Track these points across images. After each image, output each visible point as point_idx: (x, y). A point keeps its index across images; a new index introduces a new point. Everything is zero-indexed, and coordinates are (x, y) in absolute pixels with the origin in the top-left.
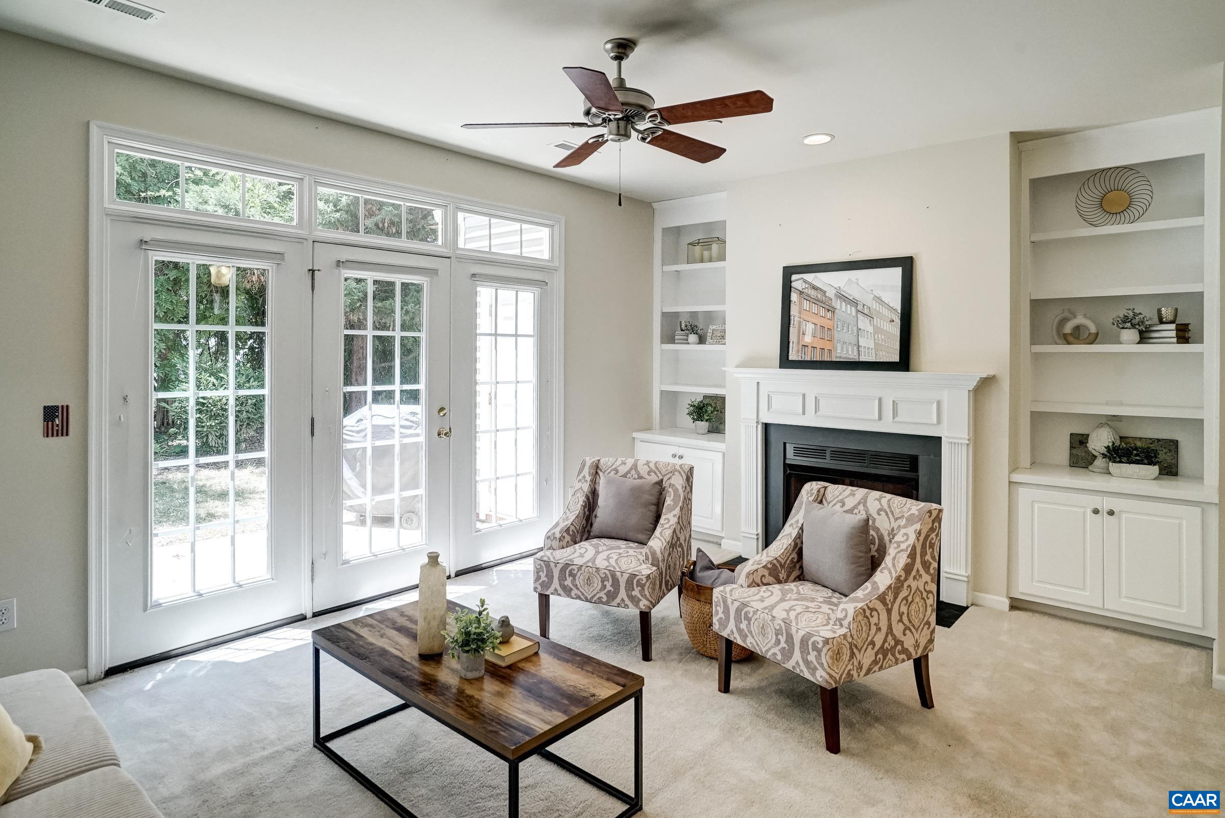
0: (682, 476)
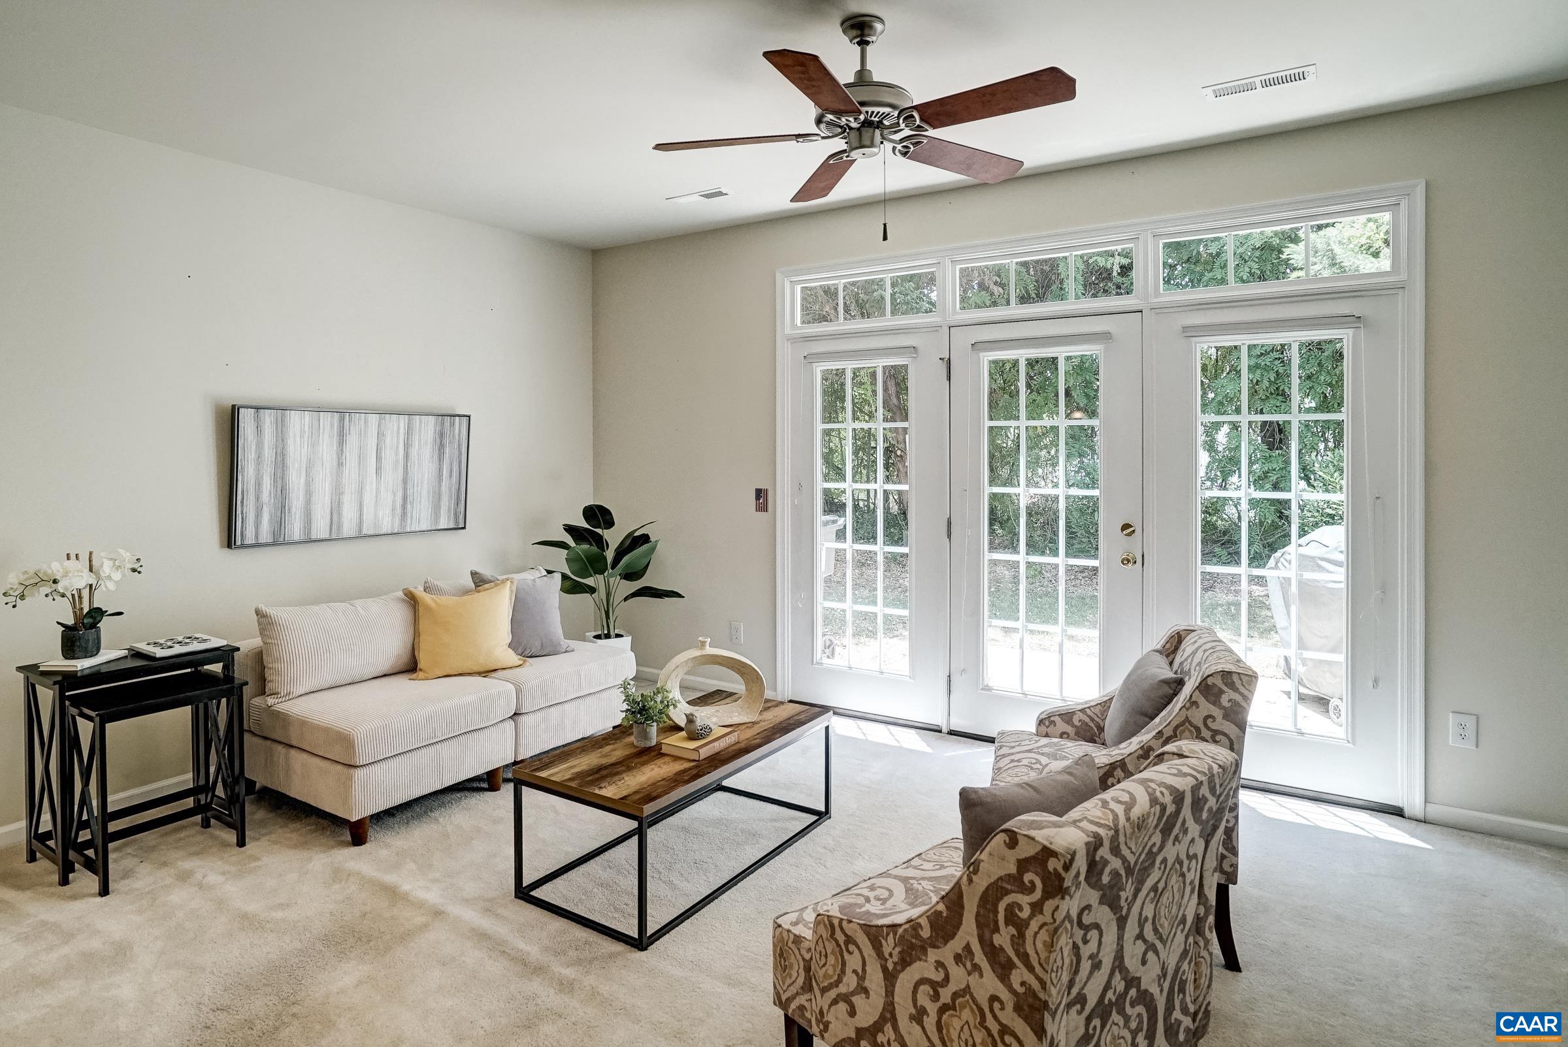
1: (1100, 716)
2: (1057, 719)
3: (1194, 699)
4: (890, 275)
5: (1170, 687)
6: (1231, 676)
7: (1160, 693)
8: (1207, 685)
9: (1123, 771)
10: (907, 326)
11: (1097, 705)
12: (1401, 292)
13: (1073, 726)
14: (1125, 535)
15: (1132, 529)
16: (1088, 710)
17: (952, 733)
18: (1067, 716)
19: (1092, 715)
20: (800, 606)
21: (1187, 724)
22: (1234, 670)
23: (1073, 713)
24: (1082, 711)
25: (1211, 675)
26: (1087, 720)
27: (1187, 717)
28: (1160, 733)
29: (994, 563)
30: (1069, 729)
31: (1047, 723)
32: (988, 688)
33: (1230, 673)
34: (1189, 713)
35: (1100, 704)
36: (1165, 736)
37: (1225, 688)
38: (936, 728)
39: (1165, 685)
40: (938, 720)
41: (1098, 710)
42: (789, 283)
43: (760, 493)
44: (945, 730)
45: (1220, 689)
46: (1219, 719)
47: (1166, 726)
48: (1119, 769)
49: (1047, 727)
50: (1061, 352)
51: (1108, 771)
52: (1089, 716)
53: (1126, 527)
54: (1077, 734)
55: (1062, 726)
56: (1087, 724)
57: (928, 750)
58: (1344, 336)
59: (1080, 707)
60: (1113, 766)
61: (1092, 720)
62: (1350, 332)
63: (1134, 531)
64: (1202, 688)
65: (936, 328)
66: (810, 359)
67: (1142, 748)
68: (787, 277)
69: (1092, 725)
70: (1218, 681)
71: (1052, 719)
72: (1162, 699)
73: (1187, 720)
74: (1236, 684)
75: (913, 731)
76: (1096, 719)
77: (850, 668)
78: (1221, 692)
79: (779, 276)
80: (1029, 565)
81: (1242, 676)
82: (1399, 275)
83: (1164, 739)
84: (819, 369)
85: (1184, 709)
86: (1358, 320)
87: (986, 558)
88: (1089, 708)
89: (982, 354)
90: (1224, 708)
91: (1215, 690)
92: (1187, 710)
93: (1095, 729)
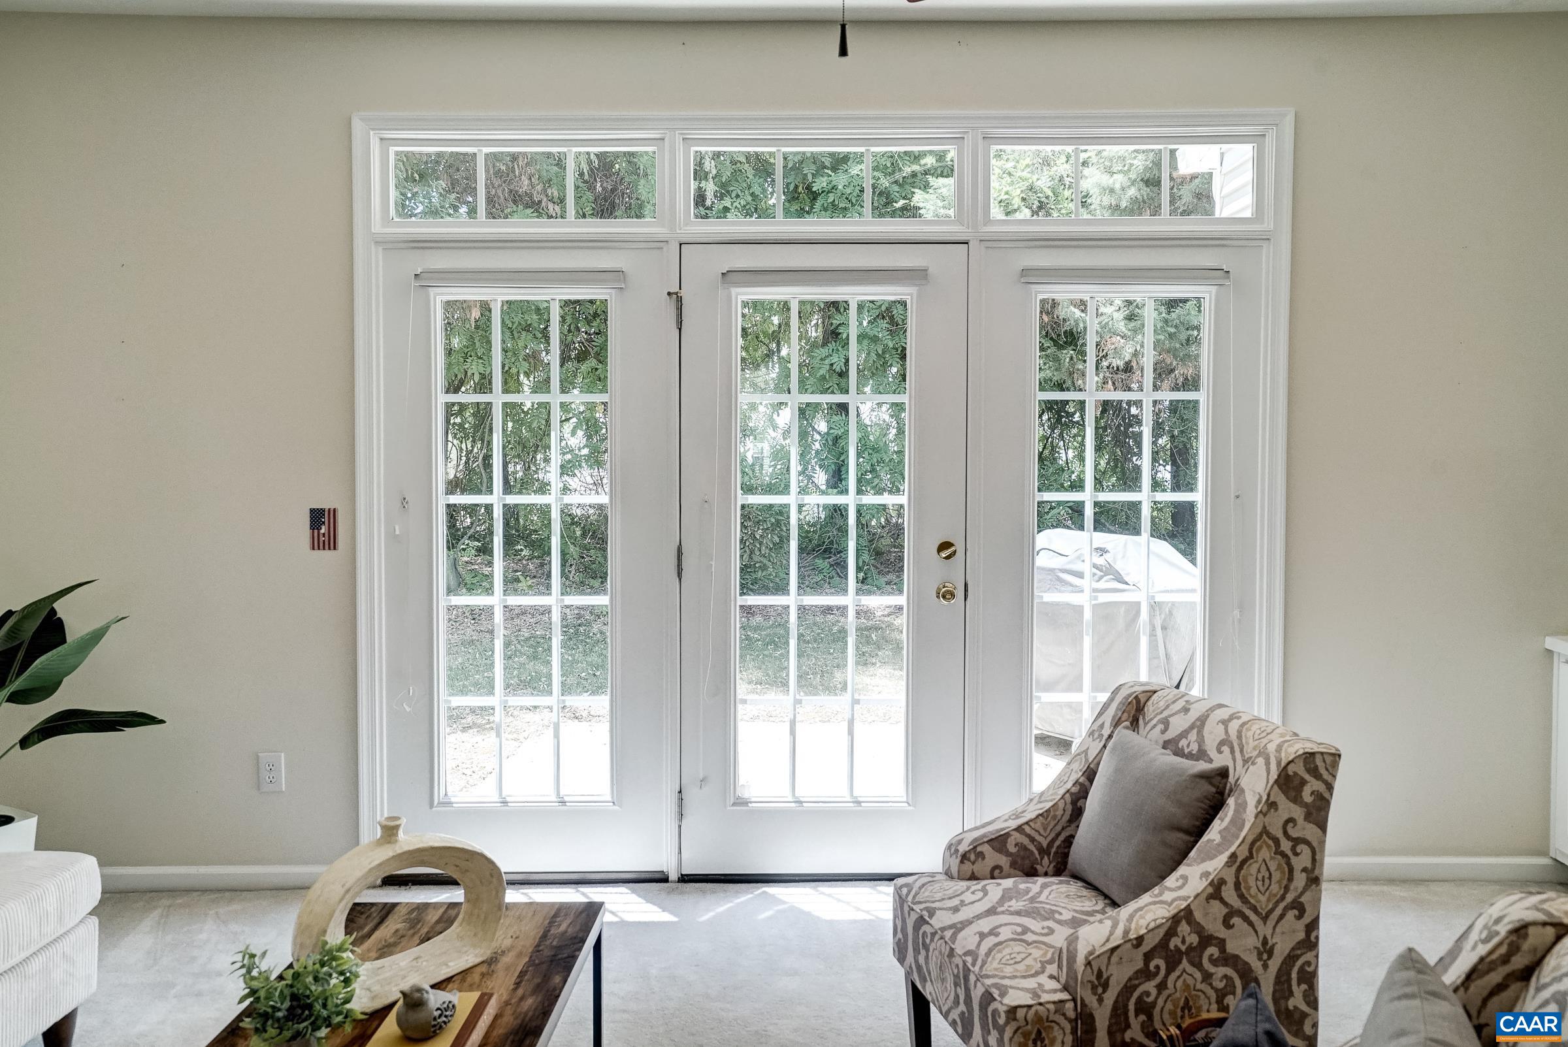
0: (1268, 773)
1: (1042, 832)
2: (986, 849)
3: (1272, 799)
4: (575, 149)
5: (1211, 784)
6: (1314, 758)
7: (1197, 794)
8: (1288, 776)
9: (1189, 923)
10: (608, 237)
11: (1037, 817)
12: (1265, 244)
13: (1008, 854)
14: (945, 558)
15: (953, 549)
16: (1027, 829)
17: (685, 879)
18: (999, 842)
19: (1033, 833)
20: (408, 709)
21: (1264, 836)
22: (1316, 750)
23: (1007, 835)
24: (1019, 829)
25: (1292, 761)
26: (1026, 841)
27: (1265, 827)
28: (1233, 856)
29: (748, 610)
30: (1004, 861)
31: (972, 857)
32: (741, 802)
33: (1313, 754)
34: (1267, 820)
35: (1041, 815)
36: (1240, 859)
37: (1307, 777)
38: (657, 876)
39: (1203, 781)
40: (664, 861)
41: (1039, 824)
42: (378, 140)
43: (317, 517)
44: (673, 876)
45: (1302, 778)
46: (1300, 821)
47: (1239, 846)
48: (1184, 922)
49: (973, 863)
50: (852, 294)
51: (1170, 928)
52: (1028, 836)
53: (944, 546)
54: (1013, 865)
55: (993, 858)
56: (1025, 849)
57: (666, 917)
58: (1207, 292)
59: (1013, 824)
60: (1176, 919)
61: (1032, 840)
62: (1214, 289)
63: (955, 552)
64: (1282, 781)
65: (658, 244)
66: (424, 279)
67: (1211, 884)
68: (373, 129)
69: (1032, 847)
70: (1299, 769)
71: (979, 849)
72: (1202, 802)
73: (1265, 831)
74: (1320, 768)
75: (622, 889)
76: (1038, 837)
77: (505, 803)
78: (1303, 782)
79: (358, 126)
80: (802, 609)
81: (1325, 756)
82: (1262, 223)
83: (1238, 864)
84: (440, 296)
85: (1261, 816)
86: (1226, 275)
87: (739, 603)
88: (1027, 823)
89: (734, 291)
90: (1306, 805)
91: (1296, 782)
92: (1265, 815)
93: (1036, 852)
